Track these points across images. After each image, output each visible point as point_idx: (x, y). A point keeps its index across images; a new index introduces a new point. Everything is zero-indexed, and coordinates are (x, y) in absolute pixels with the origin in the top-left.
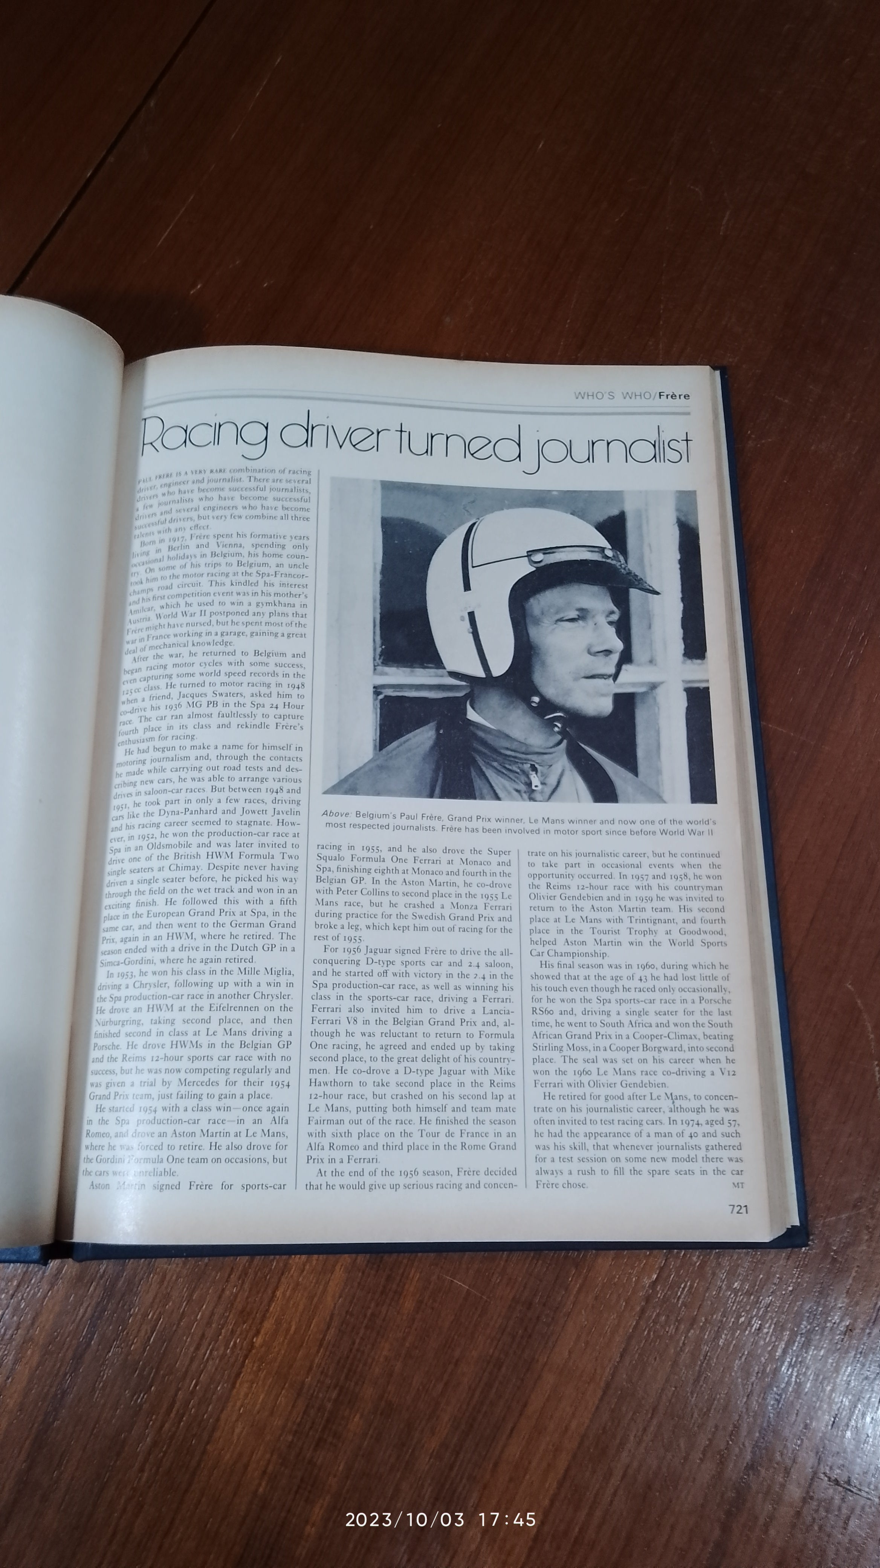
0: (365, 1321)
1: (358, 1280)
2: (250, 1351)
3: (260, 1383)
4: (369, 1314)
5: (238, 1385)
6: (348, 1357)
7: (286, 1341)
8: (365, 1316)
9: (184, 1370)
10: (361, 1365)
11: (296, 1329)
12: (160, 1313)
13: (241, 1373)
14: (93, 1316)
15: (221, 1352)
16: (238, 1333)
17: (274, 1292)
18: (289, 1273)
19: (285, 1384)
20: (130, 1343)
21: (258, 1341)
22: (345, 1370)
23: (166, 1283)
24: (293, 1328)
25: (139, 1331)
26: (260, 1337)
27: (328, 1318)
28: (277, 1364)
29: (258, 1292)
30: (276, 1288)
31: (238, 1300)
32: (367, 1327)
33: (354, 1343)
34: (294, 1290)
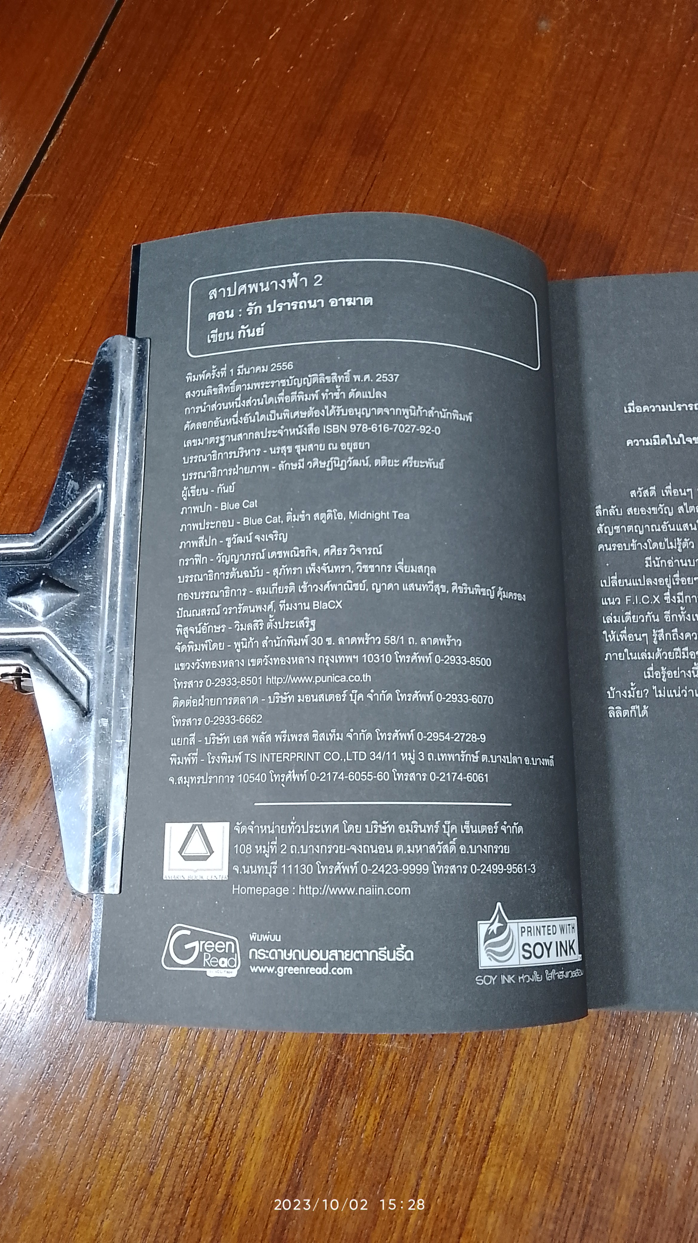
0: (616, 1091)
1: (601, 1046)
2: (492, 1132)
3: (508, 1166)
4: (619, 1084)
5: (484, 1170)
6: (602, 1132)
7: (531, 1119)
8: (615, 1086)
9: (422, 1156)
10: (618, 1141)
11: (540, 1105)
12: (388, 1097)
13: (485, 1158)
14: (316, 1104)
15: (461, 1135)
16: (477, 1112)
17: (510, 1066)
18: (523, 1044)
19: (536, 1166)
20: (360, 1130)
21: (500, 1120)
22: (602, 1147)
23: (389, 1064)
24: (537, 1103)
25: (368, 1117)
26: (501, 1115)
27: (574, 1090)
28: (524, 1145)
29: (492, 1067)
30: (512, 1061)
31: (471, 1077)
32: (618, 1098)
33: (606, 1117)
34: (532, 1061)
